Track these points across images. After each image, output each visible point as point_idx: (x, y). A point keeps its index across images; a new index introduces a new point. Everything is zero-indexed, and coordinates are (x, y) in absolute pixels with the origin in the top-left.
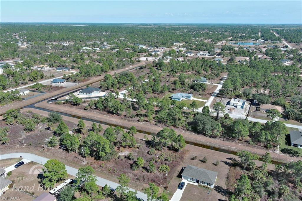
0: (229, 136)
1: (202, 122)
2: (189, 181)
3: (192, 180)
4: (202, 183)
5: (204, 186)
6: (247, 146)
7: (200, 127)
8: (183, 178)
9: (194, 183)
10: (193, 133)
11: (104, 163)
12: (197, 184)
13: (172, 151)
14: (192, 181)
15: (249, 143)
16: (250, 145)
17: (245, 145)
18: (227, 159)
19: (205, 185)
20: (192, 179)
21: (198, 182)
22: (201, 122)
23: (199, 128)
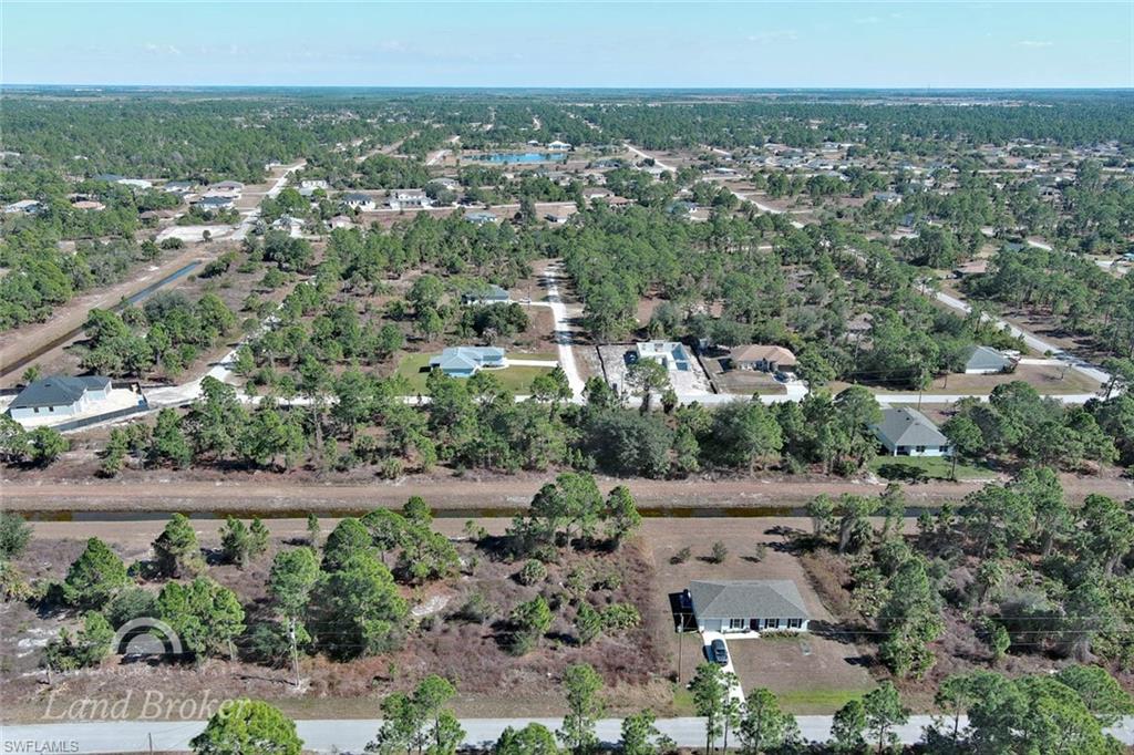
0: (718, 463)
1: (635, 432)
2: (725, 632)
3: (736, 625)
4: (772, 626)
5: (780, 634)
6: (786, 481)
7: (630, 451)
8: (701, 628)
9: (744, 632)
10: (608, 479)
11: (383, 661)
12: (754, 635)
13: (593, 553)
14: (737, 629)
15: (791, 472)
16: (794, 477)
17: (781, 479)
18: (768, 532)
19: (783, 628)
20: (735, 623)
21: (754, 625)
22: (629, 435)
23: (626, 453)
